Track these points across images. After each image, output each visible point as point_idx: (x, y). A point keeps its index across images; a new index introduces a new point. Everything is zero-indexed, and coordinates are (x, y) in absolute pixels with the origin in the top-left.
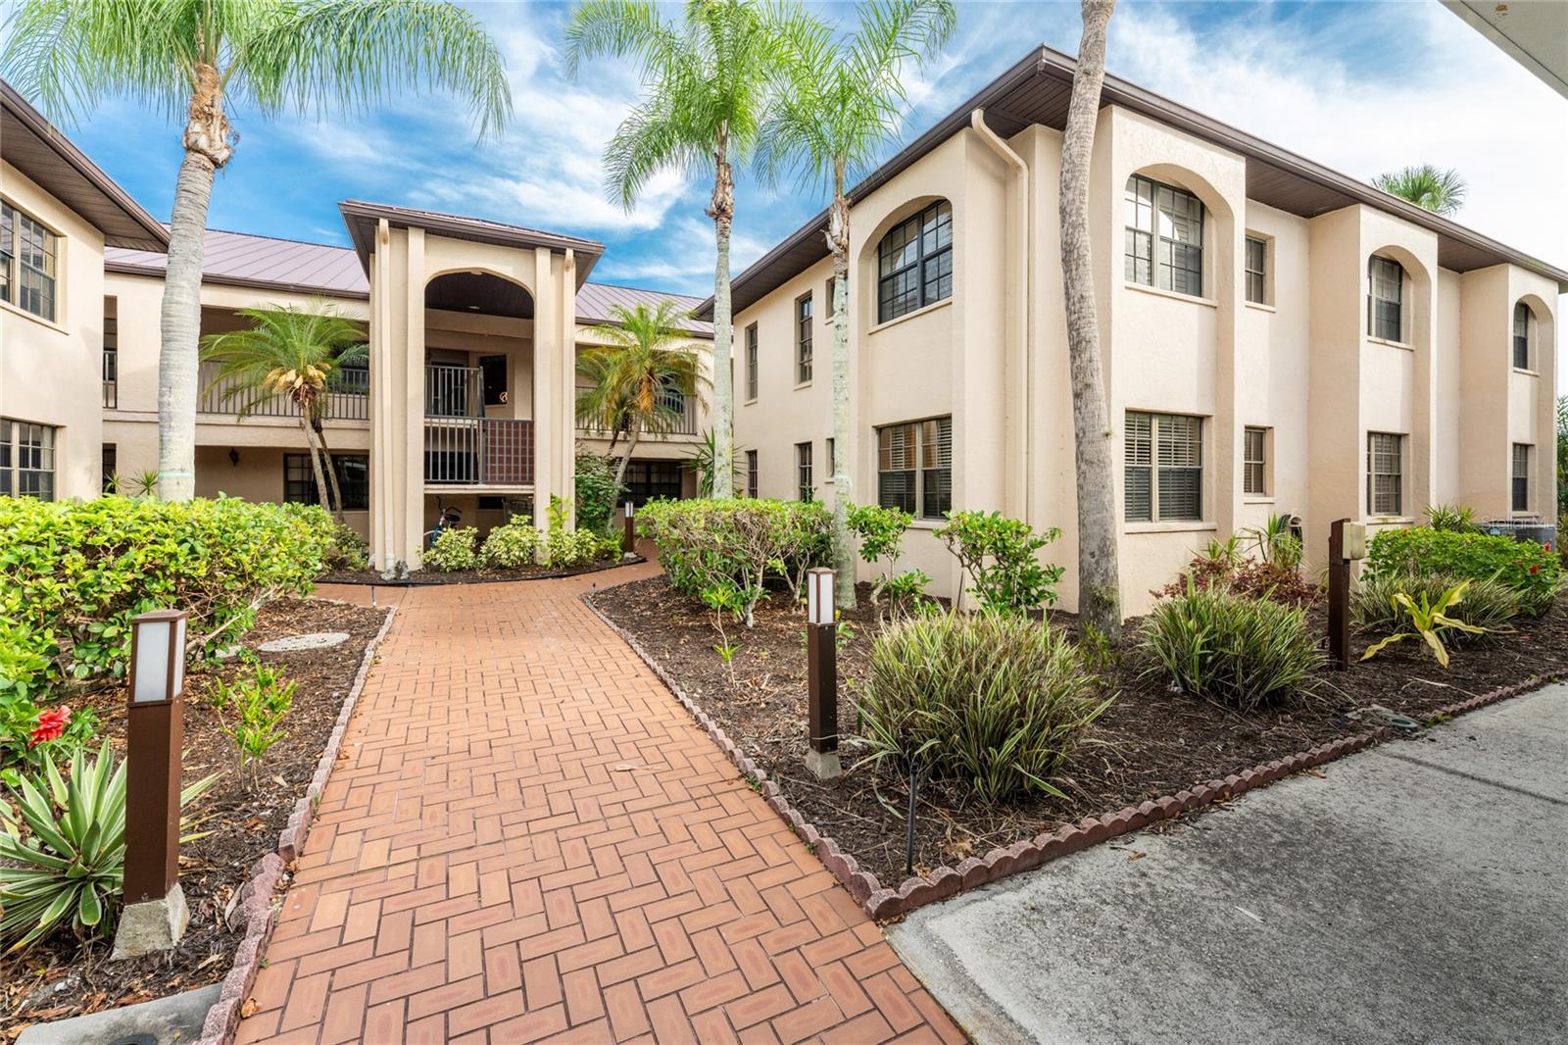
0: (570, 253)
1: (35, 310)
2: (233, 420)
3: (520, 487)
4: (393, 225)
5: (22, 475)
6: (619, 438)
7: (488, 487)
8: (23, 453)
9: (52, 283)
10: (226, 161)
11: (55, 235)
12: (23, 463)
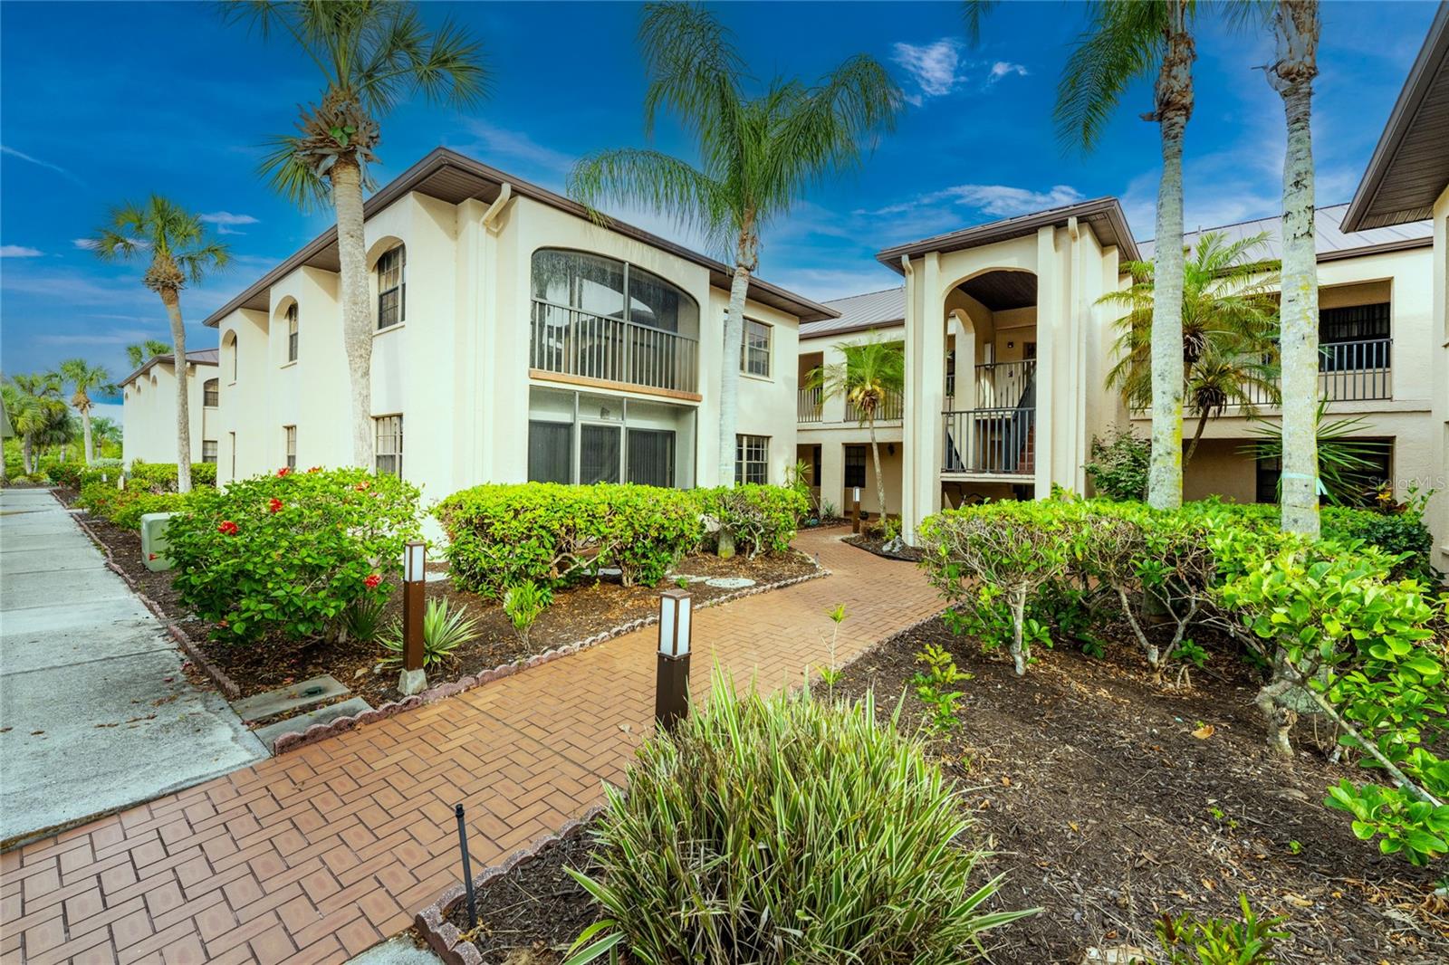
0: (1073, 222)
1: (758, 372)
2: (856, 424)
3: (1025, 476)
4: (912, 257)
5: (749, 465)
6: (1210, 414)
7: (994, 475)
8: (749, 452)
9: (768, 354)
10: (754, 265)
11: (770, 326)
12: (749, 458)
